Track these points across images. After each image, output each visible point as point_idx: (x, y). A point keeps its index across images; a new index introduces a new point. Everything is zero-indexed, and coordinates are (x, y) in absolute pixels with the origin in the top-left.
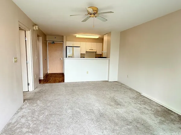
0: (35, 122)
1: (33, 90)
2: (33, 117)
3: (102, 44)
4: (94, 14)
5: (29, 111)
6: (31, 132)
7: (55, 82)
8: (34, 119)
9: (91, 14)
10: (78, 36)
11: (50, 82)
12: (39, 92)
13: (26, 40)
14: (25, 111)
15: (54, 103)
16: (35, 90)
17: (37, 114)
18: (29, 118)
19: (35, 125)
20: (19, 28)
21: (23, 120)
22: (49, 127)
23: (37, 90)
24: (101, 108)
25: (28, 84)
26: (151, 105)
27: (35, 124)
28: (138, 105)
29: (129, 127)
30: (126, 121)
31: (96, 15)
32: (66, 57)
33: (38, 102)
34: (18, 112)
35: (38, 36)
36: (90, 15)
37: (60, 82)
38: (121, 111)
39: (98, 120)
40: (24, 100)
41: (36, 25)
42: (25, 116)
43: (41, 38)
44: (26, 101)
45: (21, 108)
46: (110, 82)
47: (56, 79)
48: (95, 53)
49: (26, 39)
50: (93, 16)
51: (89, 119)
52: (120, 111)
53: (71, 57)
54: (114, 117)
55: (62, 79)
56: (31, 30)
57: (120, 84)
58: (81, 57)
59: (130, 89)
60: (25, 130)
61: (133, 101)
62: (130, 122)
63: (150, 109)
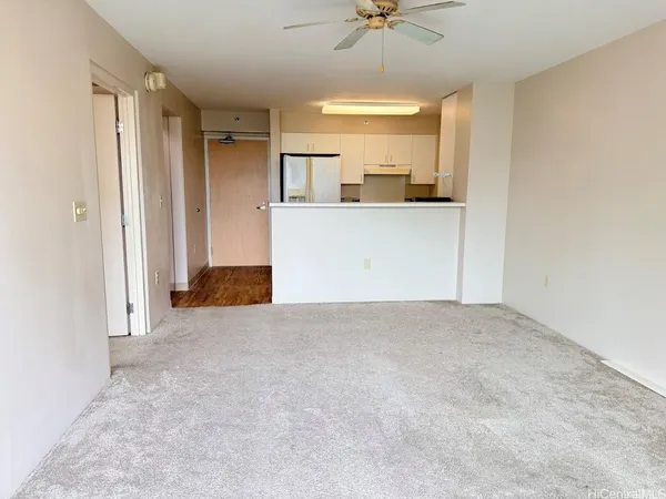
0: (149, 449)
1: (149, 331)
2: (145, 432)
3: (434, 137)
4: (382, 15)
5: (129, 407)
6: (136, 483)
7: (234, 300)
8: (147, 437)
9: (371, 16)
10: (329, 107)
11: (216, 303)
12: (169, 341)
13: (118, 134)
14: (116, 408)
15: (224, 383)
16: (155, 331)
17: (156, 420)
18: (131, 434)
19: (149, 460)
20: (94, 84)
21: (108, 439)
22: (200, 469)
23: (162, 332)
24: (411, 413)
25: (129, 309)
26: (643, 410)
27: (150, 455)
28: (580, 406)
29: (522, 490)
30: (512, 466)
31: (389, 19)
32: (282, 200)
33: (166, 377)
34: (90, 410)
35: (166, 114)
36: (367, 21)
37: (256, 302)
38: (498, 427)
39: (397, 457)
40: (113, 369)
41: (156, 69)
42: (116, 424)
43: (177, 122)
44: (120, 372)
45: (102, 398)
46: (468, 306)
47: (240, 288)
48: (404, 180)
49: (120, 130)
50: (378, 24)
51: (356, 452)
52: (492, 429)
53: (302, 199)
54: (465, 448)
55: (264, 291)
56: (136, 92)
57: (513, 317)
58: (343, 200)
59: (557, 340)
60: (112, 473)
61: (561, 388)
62: (533, 475)
63: (635, 426)
